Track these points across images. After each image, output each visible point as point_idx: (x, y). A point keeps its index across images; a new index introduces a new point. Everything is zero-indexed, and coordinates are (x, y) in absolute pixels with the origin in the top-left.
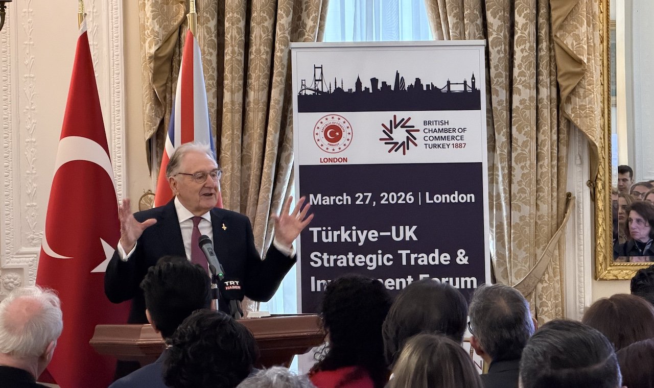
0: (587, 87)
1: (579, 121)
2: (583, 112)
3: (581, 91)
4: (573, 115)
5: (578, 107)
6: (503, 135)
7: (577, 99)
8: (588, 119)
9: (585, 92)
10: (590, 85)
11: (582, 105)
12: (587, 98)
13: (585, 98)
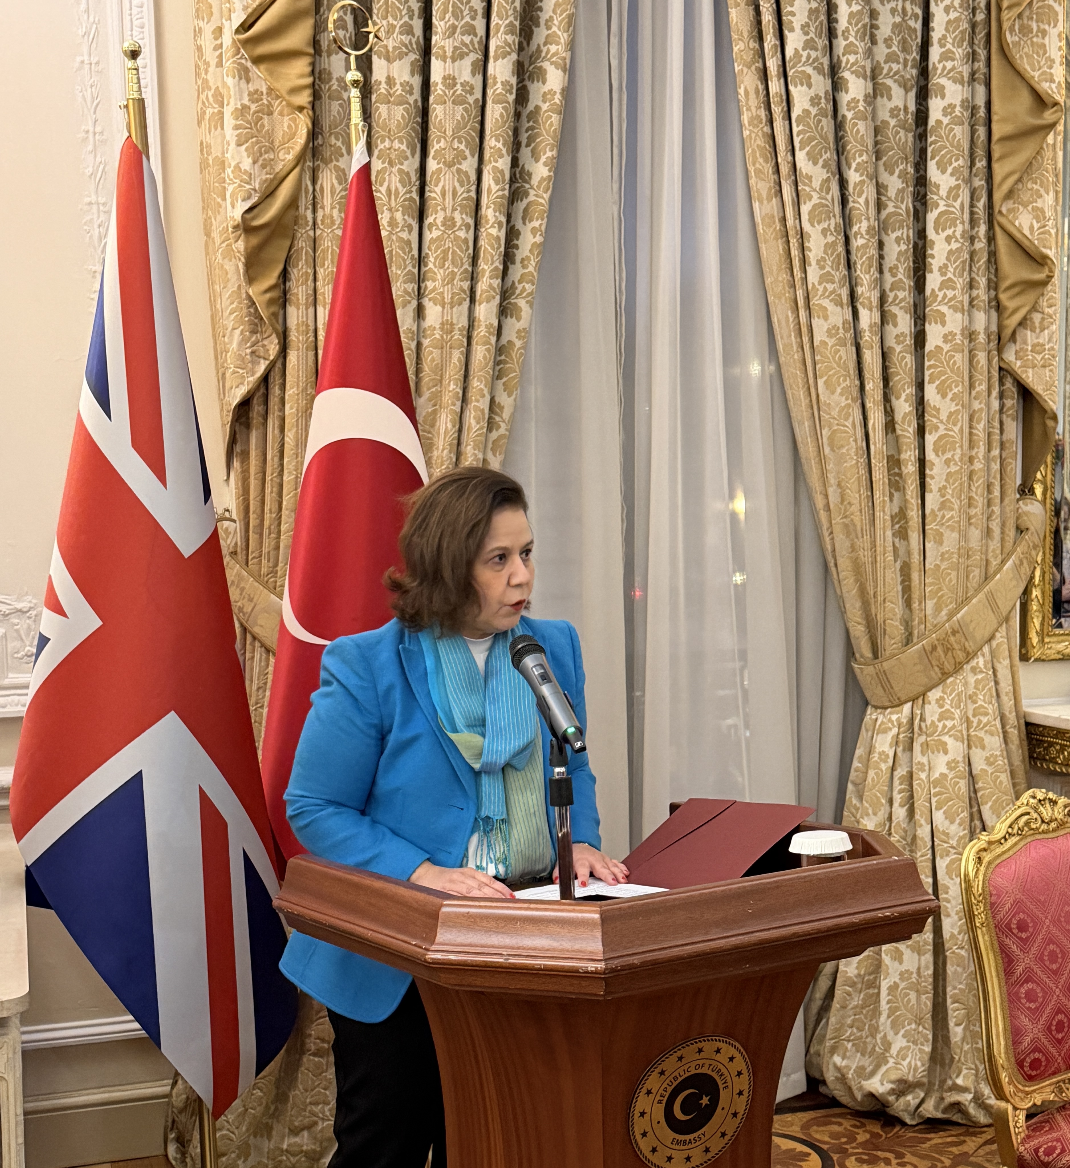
0: (1047, 310)
1: (1030, 375)
2: (1039, 357)
3: (1037, 317)
4: (1019, 363)
5: (1030, 348)
6: (906, 401)
7: (1029, 333)
8: (1047, 369)
9: (1043, 319)
10: (1050, 306)
11: (1038, 344)
12: (1046, 332)
13: (1042, 330)
